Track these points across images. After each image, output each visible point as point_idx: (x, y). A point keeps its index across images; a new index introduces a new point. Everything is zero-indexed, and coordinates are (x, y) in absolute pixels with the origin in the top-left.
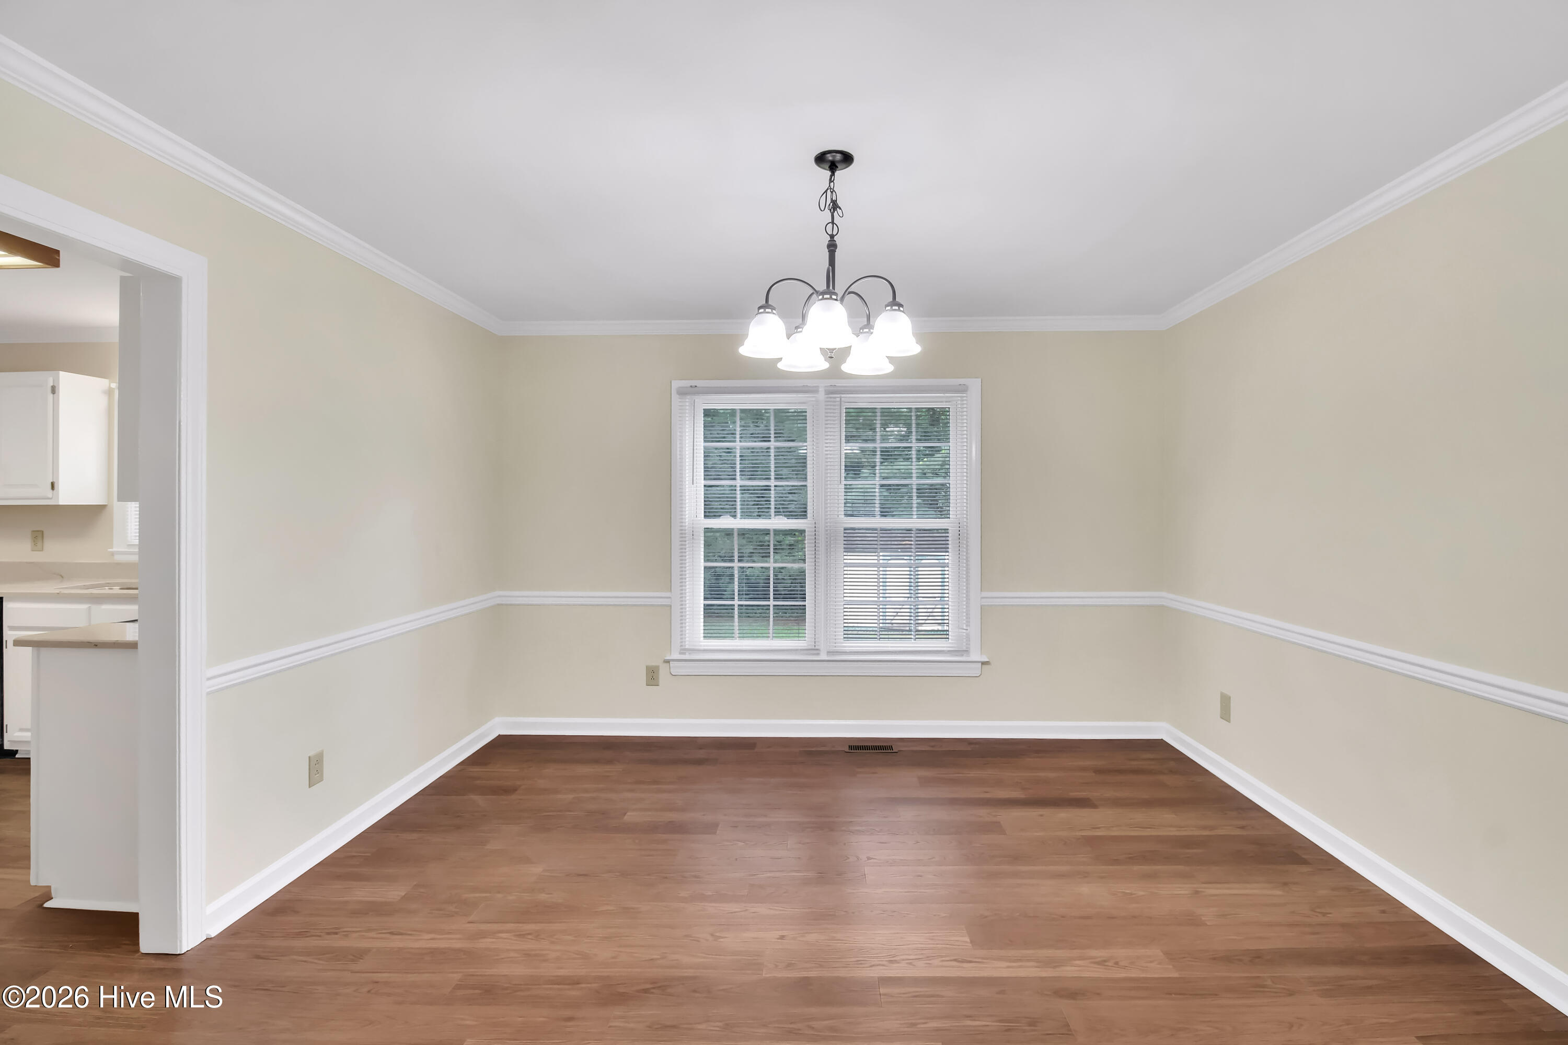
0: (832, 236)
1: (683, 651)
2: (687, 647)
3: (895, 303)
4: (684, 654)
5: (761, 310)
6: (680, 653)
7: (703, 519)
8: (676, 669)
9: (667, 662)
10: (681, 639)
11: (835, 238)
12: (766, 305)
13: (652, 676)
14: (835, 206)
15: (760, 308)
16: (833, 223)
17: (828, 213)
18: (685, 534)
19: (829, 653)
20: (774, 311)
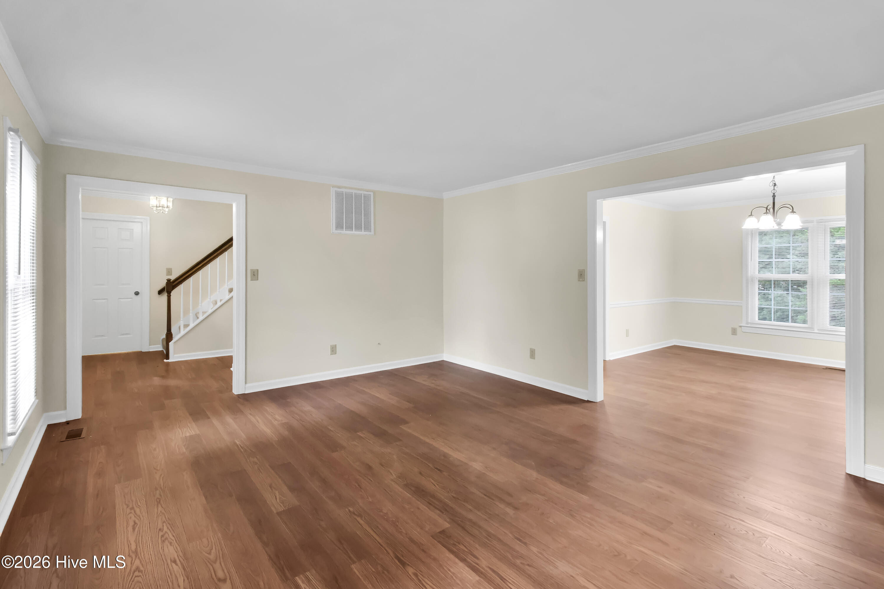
0: (774, 193)
1: (747, 323)
2: (749, 322)
3: (793, 212)
4: (748, 324)
5: (749, 217)
6: (746, 324)
7: (758, 274)
8: (744, 329)
9: (741, 326)
10: (747, 320)
11: (775, 194)
12: (751, 215)
13: (734, 332)
14: (775, 185)
15: (749, 216)
16: (774, 190)
17: (773, 187)
18: (748, 279)
19: (818, 330)
20: (753, 217)
